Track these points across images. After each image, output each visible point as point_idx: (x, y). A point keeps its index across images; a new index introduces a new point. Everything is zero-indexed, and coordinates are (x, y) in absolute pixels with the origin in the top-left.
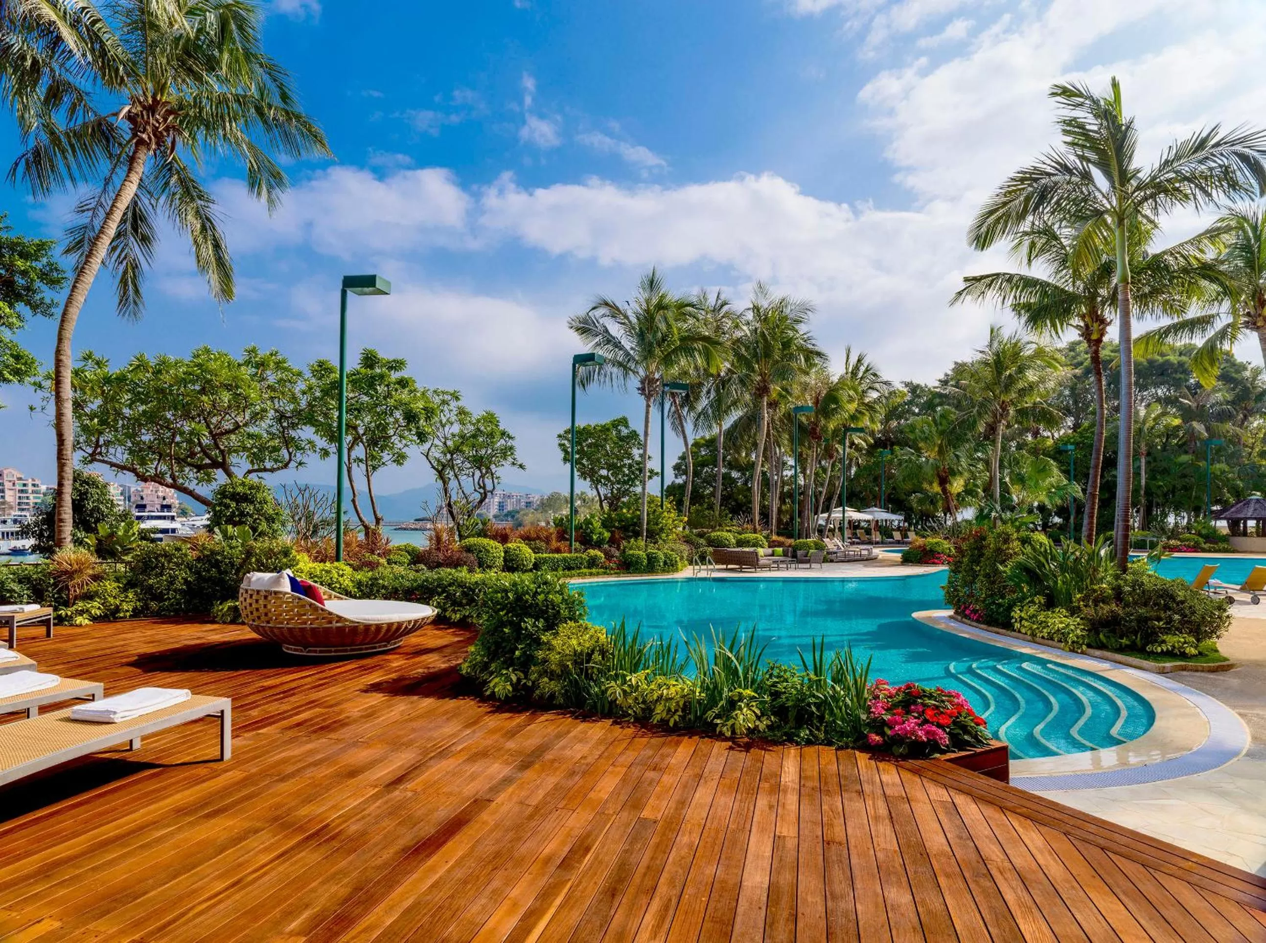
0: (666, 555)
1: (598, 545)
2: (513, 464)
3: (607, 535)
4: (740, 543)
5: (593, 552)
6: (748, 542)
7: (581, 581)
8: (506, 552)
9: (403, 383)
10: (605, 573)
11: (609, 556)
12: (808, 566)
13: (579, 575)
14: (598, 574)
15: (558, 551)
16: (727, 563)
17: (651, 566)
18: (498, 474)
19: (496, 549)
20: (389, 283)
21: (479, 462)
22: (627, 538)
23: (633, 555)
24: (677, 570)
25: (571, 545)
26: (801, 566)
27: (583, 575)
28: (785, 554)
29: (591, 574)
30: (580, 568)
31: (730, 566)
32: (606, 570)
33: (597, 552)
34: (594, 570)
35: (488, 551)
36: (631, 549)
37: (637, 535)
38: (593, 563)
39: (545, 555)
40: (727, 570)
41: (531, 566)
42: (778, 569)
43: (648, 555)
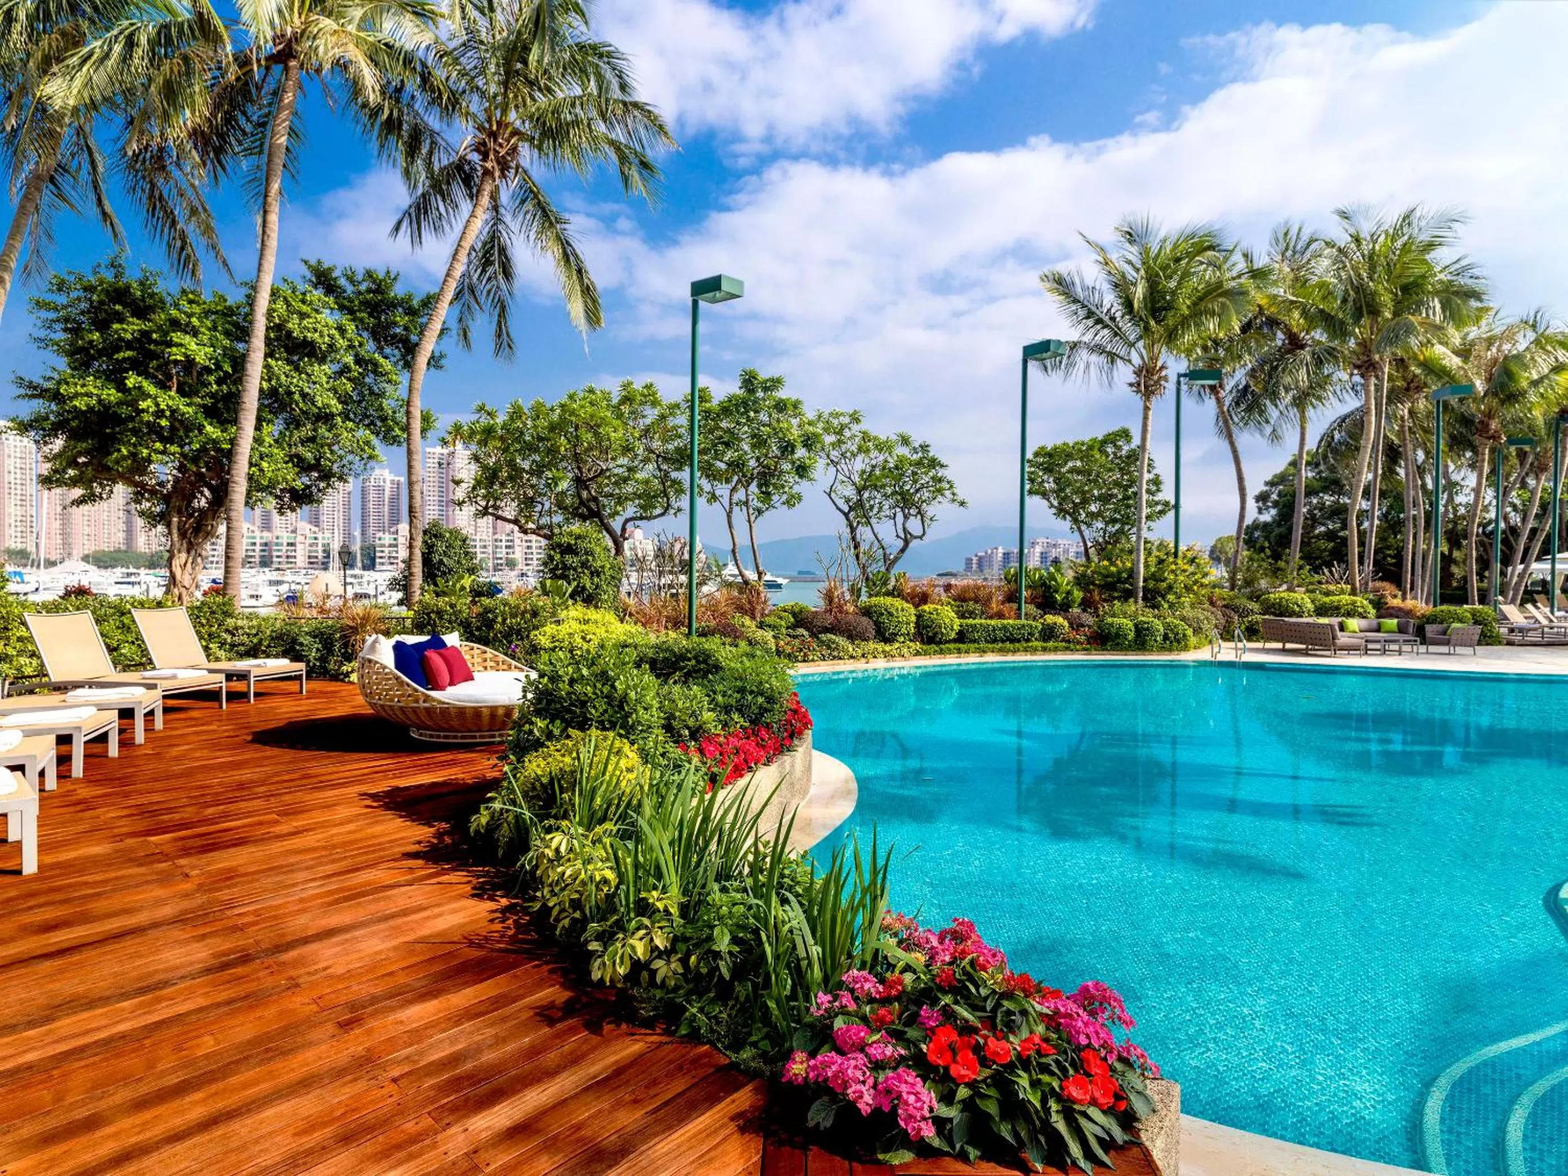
0: (1167, 626)
1: (1064, 608)
2: (954, 500)
3: (1078, 595)
4: (1321, 611)
5: (1050, 619)
6: (1338, 608)
7: (1029, 657)
8: (919, 617)
9: (781, 406)
10: (1067, 649)
11: (1076, 625)
12: (1444, 649)
13: (1026, 650)
14: (1056, 650)
15: (1000, 615)
16: (1284, 641)
17: (1142, 639)
18: (929, 514)
19: (906, 613)
20: (740, 284)
21: (906, 502)
22: (1110, 600)
23: (1111, 625)
24: (1186, 648)
25: (1019, 609)
26: (1432, 649)
27: (1034, 650)
28: (1401, 629)
29: (1045, 650)
30: (1028, 640)
31: (1288, 646)
32: (1069, 645)
33: (1060, 620)
34: (1050, 644)
35: (891, 614)
36: (1114, 616)
37: (1128, 595)
38: (1049, 634)
39: (977, 621)
40: (1284, 651)
41: (953, 635)
42: (1384, 652)
43: (1136, 626)
